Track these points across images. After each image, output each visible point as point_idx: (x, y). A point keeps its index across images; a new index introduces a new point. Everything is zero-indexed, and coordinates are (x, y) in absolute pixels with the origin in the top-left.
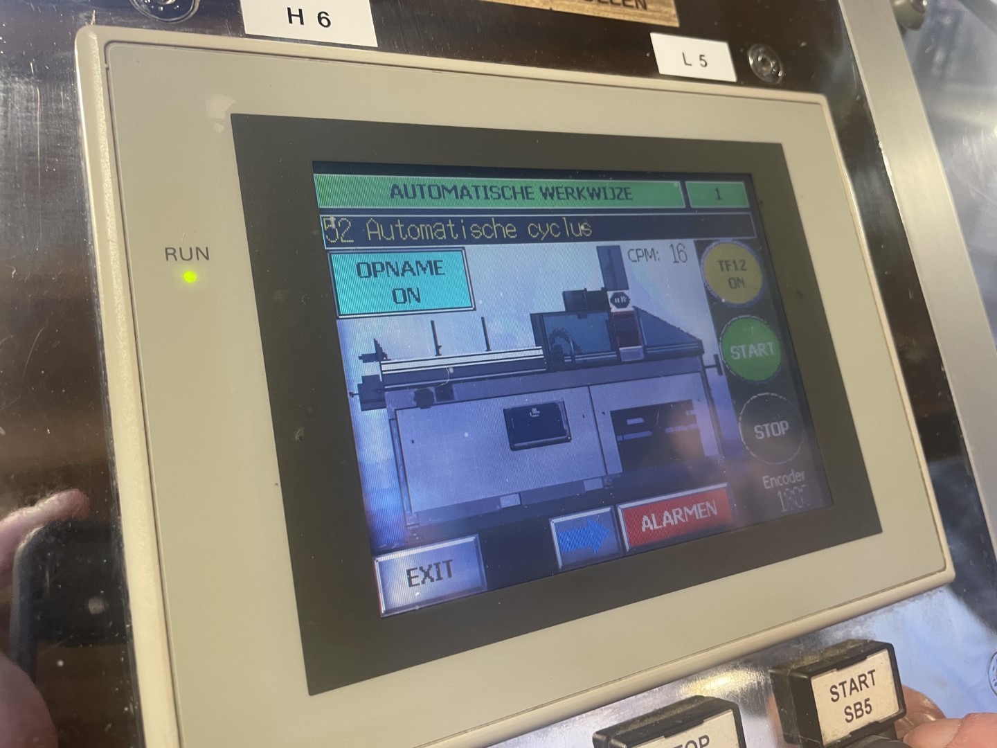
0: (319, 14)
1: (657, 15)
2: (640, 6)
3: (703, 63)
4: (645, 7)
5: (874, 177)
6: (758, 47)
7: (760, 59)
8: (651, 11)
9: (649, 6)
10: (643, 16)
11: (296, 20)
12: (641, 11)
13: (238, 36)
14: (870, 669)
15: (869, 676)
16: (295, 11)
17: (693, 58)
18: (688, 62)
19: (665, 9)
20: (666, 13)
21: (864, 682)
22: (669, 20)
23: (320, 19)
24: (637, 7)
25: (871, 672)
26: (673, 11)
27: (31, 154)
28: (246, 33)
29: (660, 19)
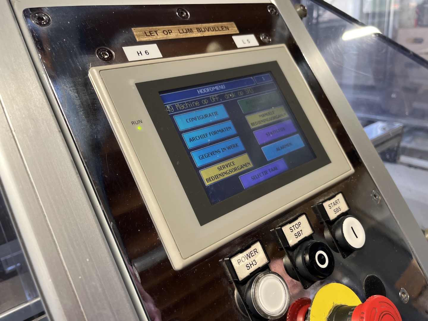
0: (145, 51)
1: (232, 31)
2: (227, 29)
3: (248, 42)
4: (228, 29)
5: (304, 65)
6: (262, 34)
7: (263, 37)
8: (230, 30)
9: (230, 29)
10: (229, 32)
11: (140, 54)
12: (228, 31)
13: (127, 62)
14: (338, 199)
15: (338, 201)
16: (139, 52)
17: (245, 41)
18: (244, 42)
19: (234, 29)
20: (235, 30)
21: (337, 202)
22: (235, 31)
23: (146, 53)
24: (226, 30)
25: (338, 200)
26: (236, 29)
27: (89, 105)
28: (129, 61)
29: (233, 32)
